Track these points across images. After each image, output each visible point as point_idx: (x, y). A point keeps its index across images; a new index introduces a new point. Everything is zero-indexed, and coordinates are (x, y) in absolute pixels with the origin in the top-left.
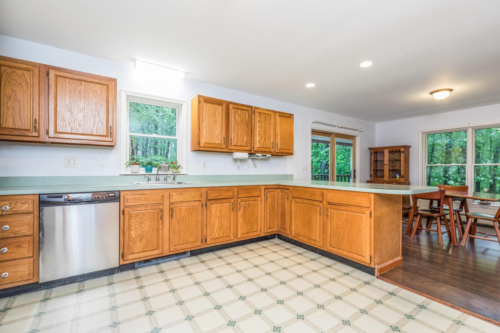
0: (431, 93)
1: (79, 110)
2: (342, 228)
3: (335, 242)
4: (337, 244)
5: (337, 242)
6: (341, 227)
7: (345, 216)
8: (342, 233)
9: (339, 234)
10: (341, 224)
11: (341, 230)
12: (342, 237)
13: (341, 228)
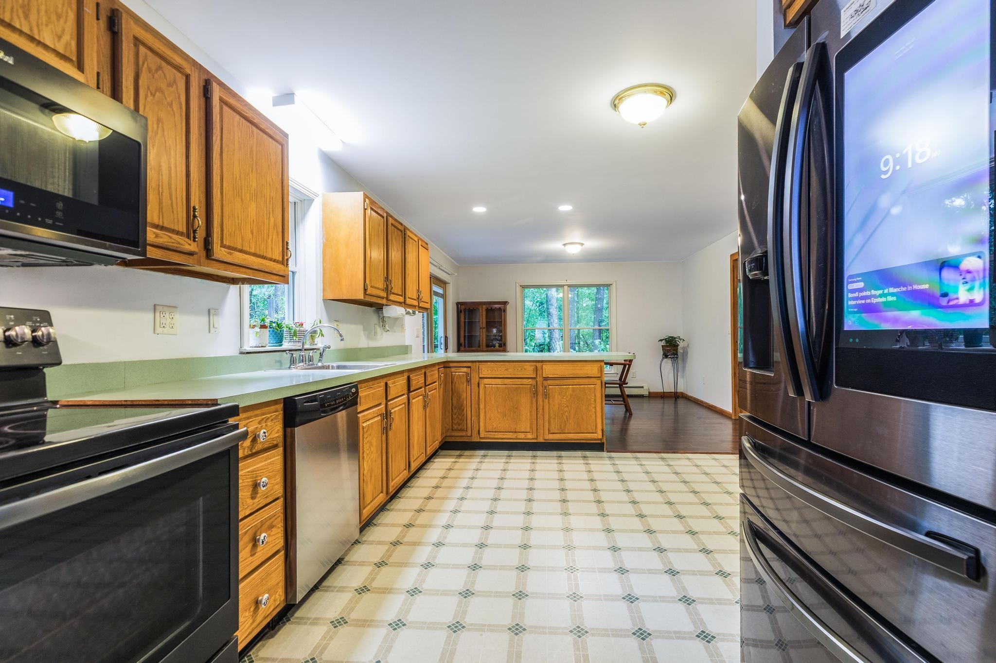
0: (565, 245)
1: (251, 195)
2: (567, 406)
3: (556, 427)
4: (561, 428)
5: (560, 425)
6: (565, 405)
7: (570, 392)
8: (567, 414)
9: (562, 416)
10: (565, 403)
11: (566, 409)
12: (567, 418)
13: (565, 407)
